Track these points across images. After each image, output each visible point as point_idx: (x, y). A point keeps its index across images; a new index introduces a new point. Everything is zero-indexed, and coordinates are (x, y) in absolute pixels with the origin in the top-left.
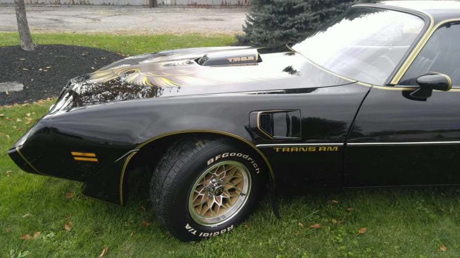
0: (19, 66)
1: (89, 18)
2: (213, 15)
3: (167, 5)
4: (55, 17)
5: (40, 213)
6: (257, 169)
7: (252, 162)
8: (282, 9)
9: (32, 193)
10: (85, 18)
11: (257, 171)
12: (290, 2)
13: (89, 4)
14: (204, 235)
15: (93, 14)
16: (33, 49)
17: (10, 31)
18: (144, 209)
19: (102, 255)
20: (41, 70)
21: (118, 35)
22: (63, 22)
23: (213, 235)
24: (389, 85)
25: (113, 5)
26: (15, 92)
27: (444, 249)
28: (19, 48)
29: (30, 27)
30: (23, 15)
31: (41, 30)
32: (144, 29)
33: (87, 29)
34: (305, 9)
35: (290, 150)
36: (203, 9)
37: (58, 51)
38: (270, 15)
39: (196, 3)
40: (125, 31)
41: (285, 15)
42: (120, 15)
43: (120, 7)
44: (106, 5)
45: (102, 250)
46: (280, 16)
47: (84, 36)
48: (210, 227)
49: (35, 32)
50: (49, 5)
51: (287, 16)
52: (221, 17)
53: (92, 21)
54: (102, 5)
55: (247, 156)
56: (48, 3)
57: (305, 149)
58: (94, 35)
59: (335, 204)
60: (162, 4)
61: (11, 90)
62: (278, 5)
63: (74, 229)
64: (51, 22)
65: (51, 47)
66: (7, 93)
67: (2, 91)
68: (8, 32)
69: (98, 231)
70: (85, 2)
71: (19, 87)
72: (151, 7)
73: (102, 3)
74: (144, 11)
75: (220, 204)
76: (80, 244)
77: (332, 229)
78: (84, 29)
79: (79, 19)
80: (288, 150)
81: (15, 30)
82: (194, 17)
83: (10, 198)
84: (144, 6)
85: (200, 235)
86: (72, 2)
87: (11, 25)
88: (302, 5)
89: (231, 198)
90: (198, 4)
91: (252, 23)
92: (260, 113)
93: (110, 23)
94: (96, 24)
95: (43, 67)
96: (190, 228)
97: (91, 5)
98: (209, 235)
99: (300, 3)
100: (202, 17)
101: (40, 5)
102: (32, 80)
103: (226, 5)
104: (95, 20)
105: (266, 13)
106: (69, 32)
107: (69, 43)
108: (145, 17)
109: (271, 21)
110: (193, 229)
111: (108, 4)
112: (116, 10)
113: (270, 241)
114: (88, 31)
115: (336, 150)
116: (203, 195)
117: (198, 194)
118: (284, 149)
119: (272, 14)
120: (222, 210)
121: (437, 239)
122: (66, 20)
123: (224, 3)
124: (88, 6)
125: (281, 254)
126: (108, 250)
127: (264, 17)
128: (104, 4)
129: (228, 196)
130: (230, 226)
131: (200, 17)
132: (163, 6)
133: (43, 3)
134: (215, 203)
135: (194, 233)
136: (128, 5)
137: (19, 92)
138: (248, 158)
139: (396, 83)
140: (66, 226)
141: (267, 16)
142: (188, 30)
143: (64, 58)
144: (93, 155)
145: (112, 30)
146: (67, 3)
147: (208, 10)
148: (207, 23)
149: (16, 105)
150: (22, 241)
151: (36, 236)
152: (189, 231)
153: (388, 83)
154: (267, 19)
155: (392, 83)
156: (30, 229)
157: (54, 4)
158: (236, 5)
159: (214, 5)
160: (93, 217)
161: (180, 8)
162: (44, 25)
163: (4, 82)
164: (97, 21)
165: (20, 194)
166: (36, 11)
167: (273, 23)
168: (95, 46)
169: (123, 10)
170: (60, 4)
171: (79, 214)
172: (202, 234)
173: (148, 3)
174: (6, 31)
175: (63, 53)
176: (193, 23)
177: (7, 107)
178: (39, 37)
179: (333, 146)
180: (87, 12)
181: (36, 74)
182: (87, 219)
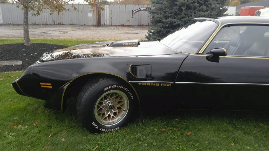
0: (21, 53)
1: (62, 32)
2: (132, 31)
3: (107, 26)
4: (44, 31)
5: (22, 118)
6: (132, 97)
7: (129, 92)
8: (167, 25)
9: (20, 109)
10: (59, 31)
11: (132, 98)
12: (172, 21)
13: (63, 24)
14: (102, 130)
15: (64, 29)
16: (29, 45)
17: (19, 38)
18: (74, 118)
19: (49, 137)
20: (32, 55)
21: (76, 40)
22: (47, 33)
23: (107, 131)
24: (198, 54)
25: (76, 25)
26: (18, 65)
27: (233, 144)
28: (23, 44)
29: (30, 36)
30: (27, 27)
31: (35, 37)
32: (91, 37)
33: (59, 37)
34: (180, 25)
35: (146, 84)
36: (127, 28)
37: (42, 46)
38: (160, 29)
39: (123, 24)
40: (81, 38)
41: (169, 29)
42: (79, 30)
43: (80, 26)
44: (72, 25)
45: (50, 135)
46: (166, 29)
47: (57, 40)
48: (106, 126)
49: (32, 38)
50: (41, 25)
51: (170, 29)
52: (137, 32)
53: (63, 33)
54: (70, 25)
55: (126, 89)
56: (41, 24)
57: (154, 84)
58: (63, 39)
59: (177, 121)
60: (104, 24)
61: (16, 64)
62: (165, 23)
63: (38, 125)
64: (41, 33)
65: (38, 44)
66: (14, 66)
67: (11, 64)
68: (18, 38)
69: (49, 127)
70: (60, 23)
71: (20, 63)
72: (97, 26)
73: (70, 24)
74: (93, 28)
75: (112, 115)
76: (39, 131)
77: (172, 132)
78: (58, 37)
79: (56, 32)
80: (145, 85)
81: (22, 37)
82: (121, 32)
83: (9, 111)
84: (93, 26)
85: (100, 130)
86: (53, 23)
87: (20, 35)
88: (178, 23)
89: (118, 112)
90: (124, 25)
91: (151, 34)
92: (131, 65)
93: (72, 34)
94: (66, 34)
95: (33, 53)
96: (95, 124)
97: (64, 25)
98: (105, 131)
99: (177, 22)
100: (126, 32)
101: (36, 25)
102: (27, 59)
103: (141, 25)
104: (64, 32)
105: (158, 28)
106: (49, 38)
107: (49, 43)
108: (94, 31)
109: (161, 32)
110: (96, 126)
111: (73, 24)
112: (77, 27)
113: (137, 136)
114: (60, 38)
115: (170, 85)
116: (103, 108)
117: (100, 107)
118: (143, 84)
119: (161, 28)
120: (113, 118)
121: (231, 140)
122: (49, 32)
123: (140, 25)
124: (62, 25)
125: (142, 142)
126: (53, 135)
127: (157, 30)
128: (71, 24)
129: (117, 111)
130: (117, 128)
131: (125, 32)
132: (105, 26)
133: (38, 24)
134: (109, 114)
135: (97, 128)
136: (85, 25)
137: (20, 65)
138: (127, 89)
139: (201, 53)
140: (34, 124)
141: (158, 29)
142: (116, 38)
143: (44, 49)
144: (50, 84)
145: (73, 37)
146: (51, 24)
147: (130, 28)
148: (128, 35)
149: (17, 71)
150: (12, 128)
151: (19, 127)
152: (94, 126)
153: (197, 53)
154: (158, 31)
155: (199, 53)
156: (16, 124)
157: (44, 24)
158: (147, 25)
159: (134, 26)
160: (48, 120)
161: (114, 27)
162: (37, 35)
163: (13, 60)
164: (66, 33)
165: (14, 109)
166: (34, 28)
167: (162, 33)
168: (62, 45)
169: (81, 27)
170: (47, 24)
171: (41, 119)
172: (101, 129)
173: (96, 24)
174: (17, 37)
175: (44, 47)
176: (120, 35)
177: (13, 72)
178: (33, 40)
179: (168, 84)
180: (61, 28)
181: (29, 57)
182: (44, 121)
